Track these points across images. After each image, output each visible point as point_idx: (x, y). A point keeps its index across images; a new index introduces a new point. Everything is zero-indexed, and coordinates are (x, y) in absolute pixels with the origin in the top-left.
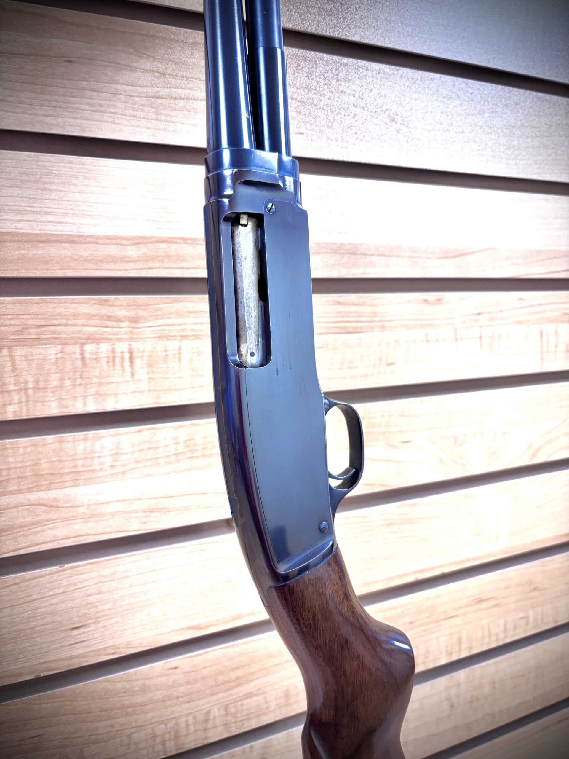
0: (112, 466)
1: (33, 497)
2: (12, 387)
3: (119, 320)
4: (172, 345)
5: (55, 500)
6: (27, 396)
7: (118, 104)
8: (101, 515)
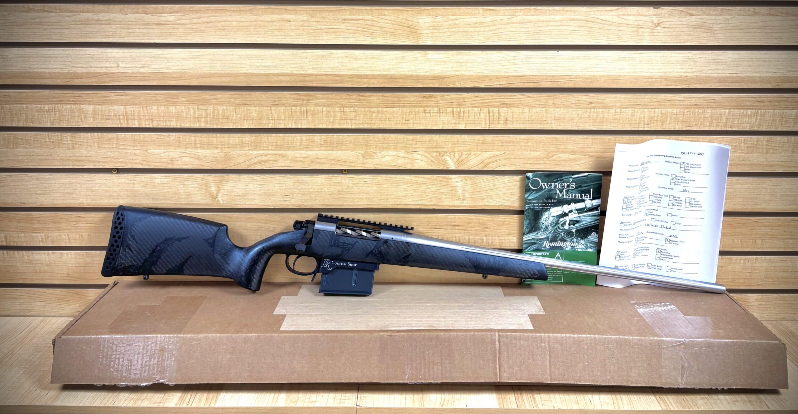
0: (300, 146)
1: (276, 152)
2: (271, 119)
3: (303, 100)
4: (320, 109)
5: (282, 154)
6: (275, 121)
7: (304, 33)
8: (295, 161)
